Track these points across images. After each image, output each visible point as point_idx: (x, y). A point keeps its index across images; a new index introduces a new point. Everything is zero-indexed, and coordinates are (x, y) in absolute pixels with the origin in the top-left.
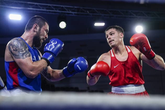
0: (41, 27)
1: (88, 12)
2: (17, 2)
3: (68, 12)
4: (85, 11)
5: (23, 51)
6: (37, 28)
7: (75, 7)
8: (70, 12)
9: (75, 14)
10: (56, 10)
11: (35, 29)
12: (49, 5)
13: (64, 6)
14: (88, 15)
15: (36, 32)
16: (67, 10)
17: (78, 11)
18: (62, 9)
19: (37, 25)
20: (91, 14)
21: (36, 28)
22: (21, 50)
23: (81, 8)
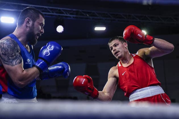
0: (34, 21)
1: (88, 15)
2: (9, 3)
3: (66, 15)
4: (85, 14)
5: (14, 56)
6: (30, 22)
7: (74, 10)
8: (68, 15)
9: (73, 17)
10: (53, 13)
11: (28, 24)
12: (45, 7)
13: (61, 9)
14: (87, 18)
15: (29, 27)
16: (65, 13)
17: (77, 14)
18: (60, 12)
19: (29, 19)
20: (91, 17)
21: (28, 22)
22: (11, 55)
23: (80, 10)
